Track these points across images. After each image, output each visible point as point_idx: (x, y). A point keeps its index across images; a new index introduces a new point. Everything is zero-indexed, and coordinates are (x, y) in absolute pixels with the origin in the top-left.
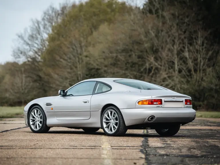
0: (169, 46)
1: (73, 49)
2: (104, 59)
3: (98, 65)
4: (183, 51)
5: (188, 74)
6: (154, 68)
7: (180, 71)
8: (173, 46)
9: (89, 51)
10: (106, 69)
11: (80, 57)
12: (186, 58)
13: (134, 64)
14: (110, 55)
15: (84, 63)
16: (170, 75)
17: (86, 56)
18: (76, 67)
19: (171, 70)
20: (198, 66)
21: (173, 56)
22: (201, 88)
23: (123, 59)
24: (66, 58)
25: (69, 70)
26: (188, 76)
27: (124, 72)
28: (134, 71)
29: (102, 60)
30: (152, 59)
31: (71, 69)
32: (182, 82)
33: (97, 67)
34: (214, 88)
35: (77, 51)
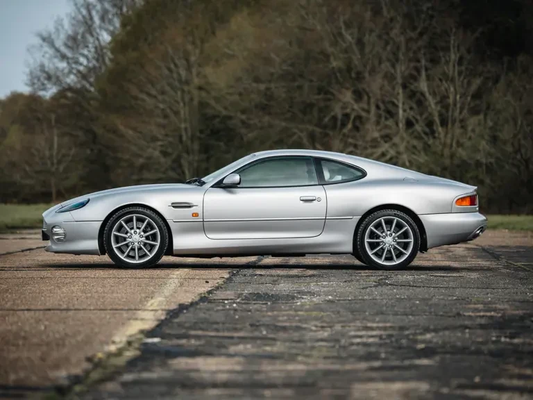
0: (386, 66)
1: (170, 70)
2: (240, 94)
3: (226, 108)
4: (415, 79)
5: (427, 130)
6: (352, 117)
7: (409, 124)
8: (393, 66)
9: (205, 77)
10: (244, 117)
11: (186, 88)
12: (423, 94)
13: (308, 107)
14: (254, 85)
15: (196, 102)
16: (387, 131)
17: (200, 88)
18: (177, 113)
19: (390, 122)
20: (450, 113)
21: (394, 89)
22: (456, 162)
23: (284, 95)
24: (154, 92)
25: (161, 120)
26: (426, 134)
27: (284, 124)
28: (310, 122)
29: (236, 98)
30: (348, 96)
31: (166, 116)
32: (414, 147)
33: (224, 113)
34: (484, 161)
35: (179, 74)
